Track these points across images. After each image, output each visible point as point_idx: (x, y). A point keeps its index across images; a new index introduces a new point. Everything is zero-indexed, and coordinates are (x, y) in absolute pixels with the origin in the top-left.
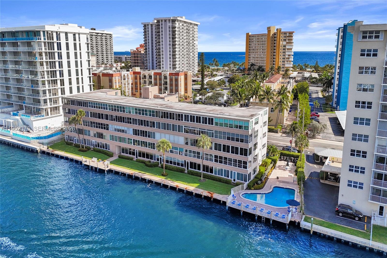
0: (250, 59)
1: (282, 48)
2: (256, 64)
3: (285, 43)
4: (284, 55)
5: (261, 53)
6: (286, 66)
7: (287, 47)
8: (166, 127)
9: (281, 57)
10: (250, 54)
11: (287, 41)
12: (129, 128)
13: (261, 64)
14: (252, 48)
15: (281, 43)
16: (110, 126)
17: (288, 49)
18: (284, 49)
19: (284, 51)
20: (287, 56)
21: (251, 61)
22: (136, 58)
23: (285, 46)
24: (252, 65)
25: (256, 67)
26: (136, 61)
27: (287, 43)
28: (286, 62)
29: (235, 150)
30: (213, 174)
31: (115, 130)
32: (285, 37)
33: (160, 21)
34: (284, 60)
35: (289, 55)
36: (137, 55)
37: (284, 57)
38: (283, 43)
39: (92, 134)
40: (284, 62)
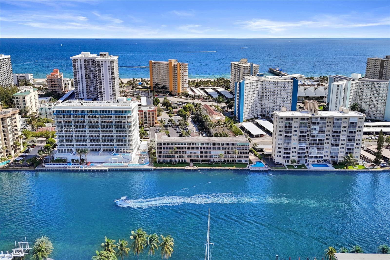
0: (154, 80)
1: (181, 75)
2: (159, 84)
3: (183, 72)
4: (183, 80)
5: (163, 76)
6: (185, 86)
7: (184, 74)
8: (217, 149)
9: (181, 81)
10: (153, 76)
11: (184, 70)
12: (198, 152)
13: (165, 84)
14: (154, 72)
15: (181, 72)
16: (187, 152)
17: (185, 75)
18: (183, 76)
19: (183, 77)
20: (184, 80)
21: (155, 81)
22: (53, 83)
23: (183, 74)
24: (157, 84)
25: (161, 86)
26: (53, 86)
27: (184, 71)
28: (184, 84)
29: (244, 153)
30: (236, 162)
31: (190, 153)
32: (183, 68)
33: (101, 62)
34: (183, 83)
35: (186, 80)
36: (54, 80)
37: (183, 81)
38: (182, 72)
39: (176, 156)
40: (183, 84)
